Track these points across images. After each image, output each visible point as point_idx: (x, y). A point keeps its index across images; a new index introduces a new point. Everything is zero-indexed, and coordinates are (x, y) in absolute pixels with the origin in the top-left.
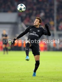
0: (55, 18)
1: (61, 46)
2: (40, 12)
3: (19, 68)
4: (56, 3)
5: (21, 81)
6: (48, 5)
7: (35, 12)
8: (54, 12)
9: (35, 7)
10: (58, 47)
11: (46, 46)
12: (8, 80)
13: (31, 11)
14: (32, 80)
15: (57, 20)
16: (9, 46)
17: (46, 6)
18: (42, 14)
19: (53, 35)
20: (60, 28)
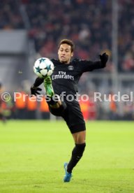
0: (115, 43)
1: (127, 109)
2: (80, 30)
3: (30, 159)
4: (116, 7)
5: (34, 192)
6: (98, 11)
7: (66, 28)
8: (111, 29)
9: (67, 17)
10: (121, 111)
11: (94, 109)
12: (3, 189)
13: (57, 27)
14: (61, 187)
15: (119, 47)
16: (7, 109)
17: (93, 14)
18: (84, 34)
19: (110, 82)
20: (125, 67)
